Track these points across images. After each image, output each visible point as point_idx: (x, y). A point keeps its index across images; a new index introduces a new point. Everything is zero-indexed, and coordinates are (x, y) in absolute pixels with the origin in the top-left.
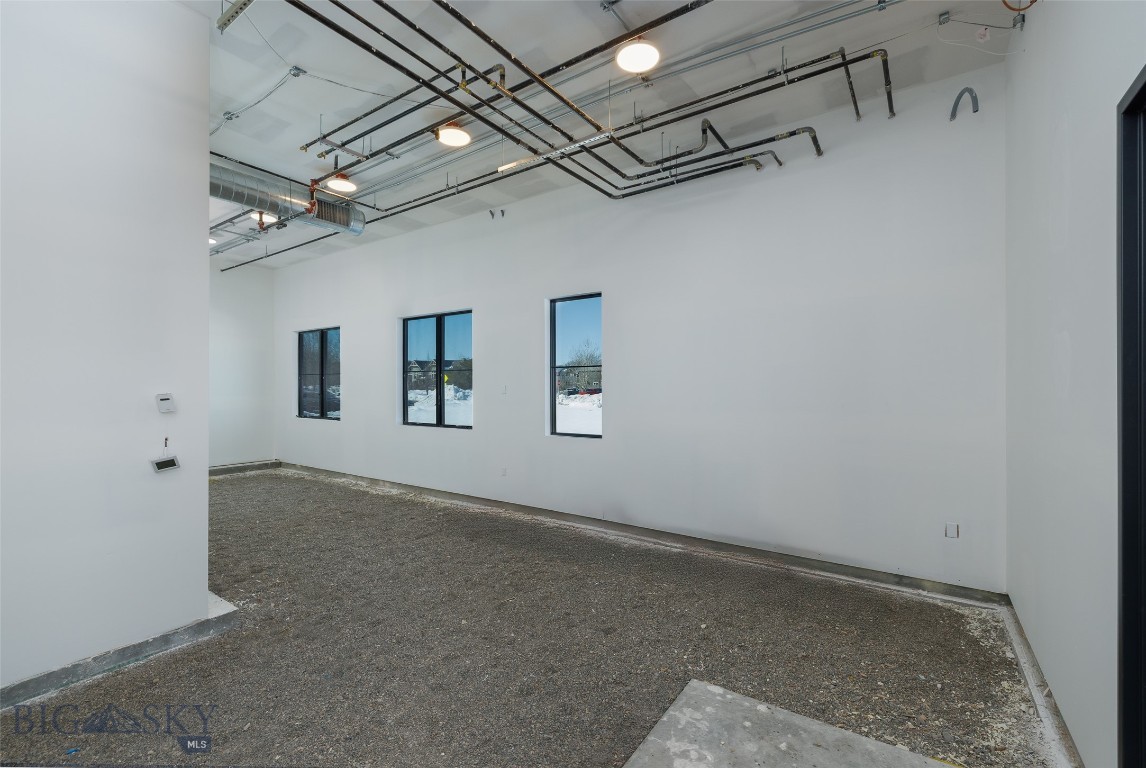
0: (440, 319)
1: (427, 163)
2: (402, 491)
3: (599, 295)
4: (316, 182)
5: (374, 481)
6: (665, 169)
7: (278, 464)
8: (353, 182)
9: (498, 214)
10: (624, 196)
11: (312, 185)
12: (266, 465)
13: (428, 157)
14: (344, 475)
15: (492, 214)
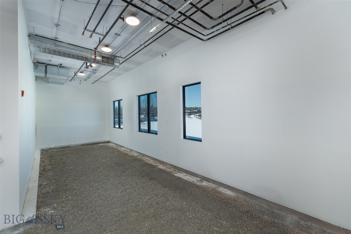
0: (148, 95)
1: (131, 36)
2: (138, 154)
3: (200, 83)
4: (96, 48)
5: (131, 150)
6: (224, 21)
7: (109, 142)
8: (111, 48)
9: (164, 55)
10: (208, 39)
11: (95, 50)
12: (106, 142)
13: (130, 34)
14: (124, 147)
15: (162, 56)
